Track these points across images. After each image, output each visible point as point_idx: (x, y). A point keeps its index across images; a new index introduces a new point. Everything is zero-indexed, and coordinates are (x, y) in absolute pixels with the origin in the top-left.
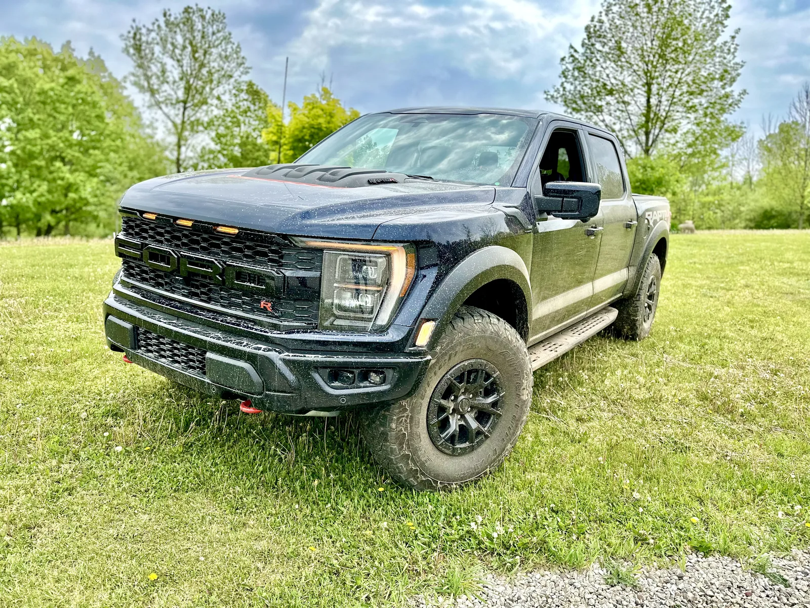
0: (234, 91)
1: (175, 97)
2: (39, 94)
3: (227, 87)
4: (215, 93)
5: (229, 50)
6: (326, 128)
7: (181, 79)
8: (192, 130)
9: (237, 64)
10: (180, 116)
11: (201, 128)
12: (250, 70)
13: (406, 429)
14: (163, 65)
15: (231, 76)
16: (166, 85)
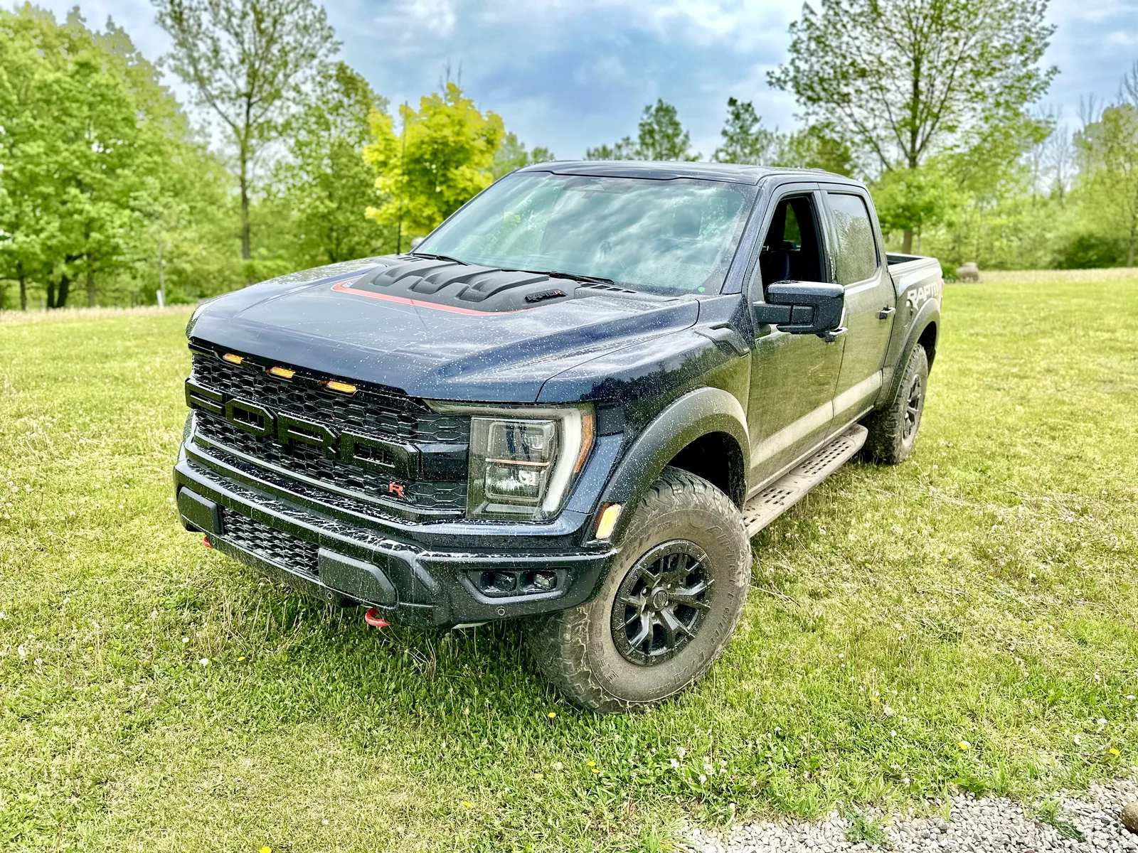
0: (318, 79)
1: (233, 88)
2: (39, 89)
3: (308, 72)
4: (292, 81)
5: (310, 17)
6: (454, 142)
7: (242, 62)
8: (261, 136)
9: (322, 37)
10: (243, 117)
11: (274, 134)
12: (340, 47)
13: (584, 639)
14: (215, 41)
15: (313, 56)
16: (220, 70)
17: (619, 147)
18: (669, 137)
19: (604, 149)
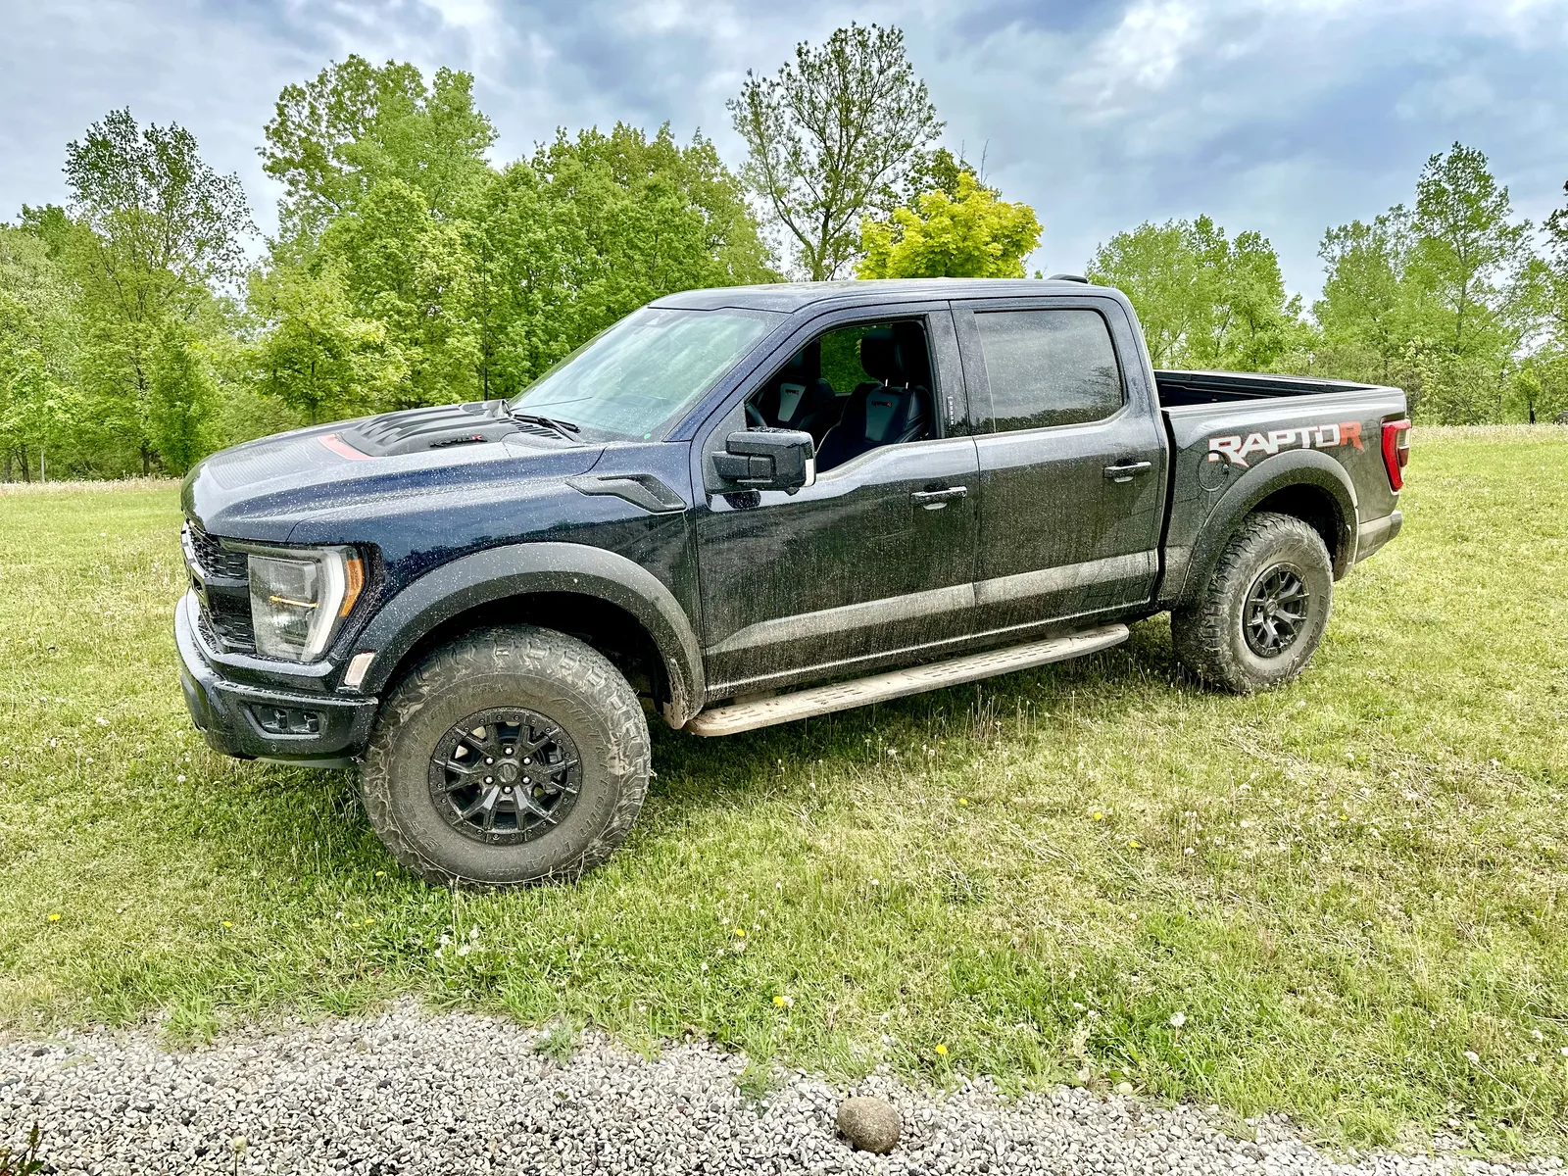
0: (912, 174)
1: (812, 197)
3: (900, 167)
4: (879, 180)
7: (822, 164)
8: (836, 251)
9: (920, 121)
10: (820, 231)
11: (852, 250)
12: (942, 129)
14: (796, 143)
15: (908, 146)
16: (799, 178)
17: (1382, 222)
18: (1468, 199)
19: (1356, 225)
